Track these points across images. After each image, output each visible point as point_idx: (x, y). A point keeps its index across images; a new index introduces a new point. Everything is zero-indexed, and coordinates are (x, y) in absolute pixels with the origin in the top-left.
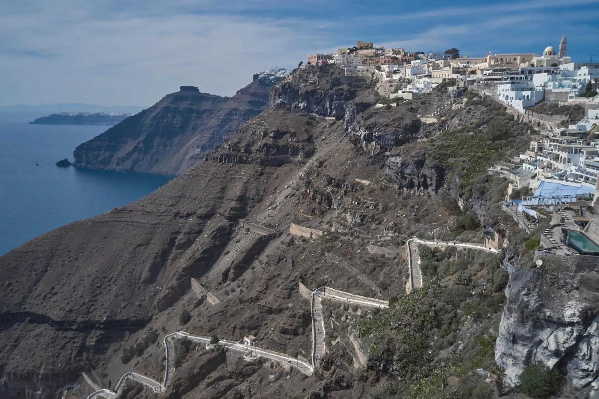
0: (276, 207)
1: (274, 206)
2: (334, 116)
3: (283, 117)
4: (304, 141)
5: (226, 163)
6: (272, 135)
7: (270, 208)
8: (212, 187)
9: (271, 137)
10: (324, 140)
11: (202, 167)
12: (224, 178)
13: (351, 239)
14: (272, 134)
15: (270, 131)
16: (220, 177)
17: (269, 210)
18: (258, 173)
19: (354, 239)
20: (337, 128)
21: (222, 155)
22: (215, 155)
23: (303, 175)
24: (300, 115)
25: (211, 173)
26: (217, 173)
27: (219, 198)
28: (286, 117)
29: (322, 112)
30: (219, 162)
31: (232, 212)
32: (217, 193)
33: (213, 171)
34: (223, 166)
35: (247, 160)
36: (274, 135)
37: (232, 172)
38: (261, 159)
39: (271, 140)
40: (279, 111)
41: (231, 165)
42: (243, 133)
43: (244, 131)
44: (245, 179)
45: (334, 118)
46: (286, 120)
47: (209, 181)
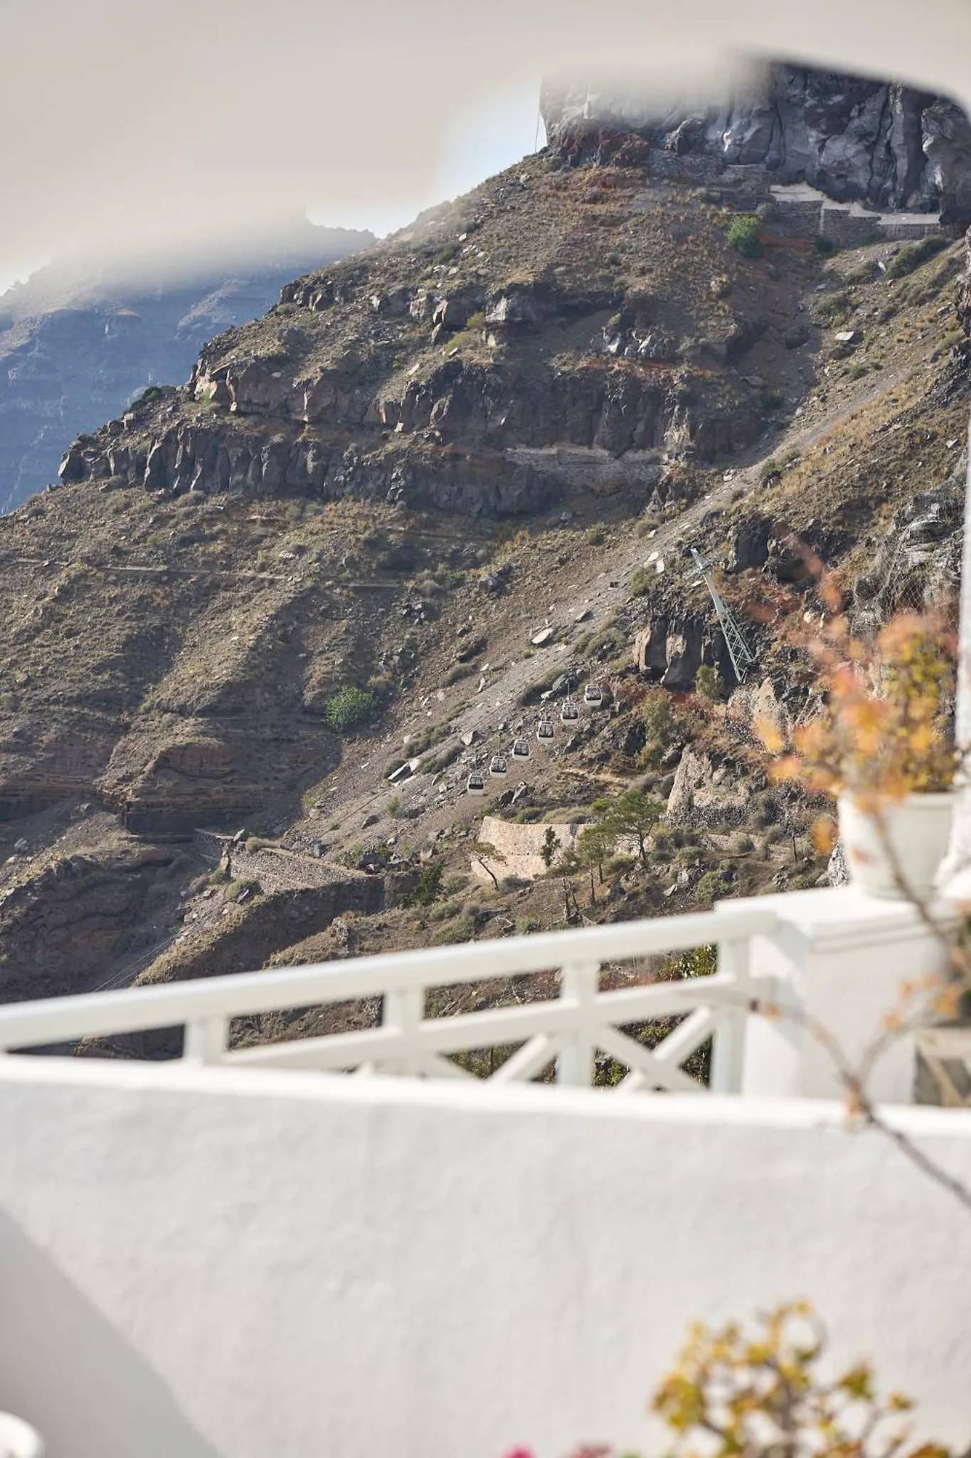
0: (453, 756)
1: (441, 750)
2: (930, 208)
3: (599, 209)
4: (705, 353)
5: (193, 493)
6: (500, 312)
7: (414, 763)
8: (70, 634)
9: (492, 327)
10: (845, 351)
11: (40, 513)
12: (157, 579)
13: (758, 843)
14: (503, 305)
15: (493, 289)
16: (136, 577)
17: (407, 773)
18: (382, 557)
19: (775, 839)
20: (939, 282)
21: (170, 439)
22: (129, 442)
23: (661, 567)
24: (708, 200)
25: (83, 547)
26: (117, 551)
27: (108, 700)
28: (613, 207)
29: (861, 179)
30: (150, 488)
31: (165, 783)
32: (99, 669)
33: (103, 535)
34: (164, 509)
35: (323, 471)
36: (510, 312)
37: (217, 547)
38: (410, 468)
39: (492, 342)
40: (578, 174)
41: (217, 501)
42: (322, 306)
43: (330, 291)
44: (289, 585)
45: (933, 219)
46: (613, 222)
47: (65, 594)
